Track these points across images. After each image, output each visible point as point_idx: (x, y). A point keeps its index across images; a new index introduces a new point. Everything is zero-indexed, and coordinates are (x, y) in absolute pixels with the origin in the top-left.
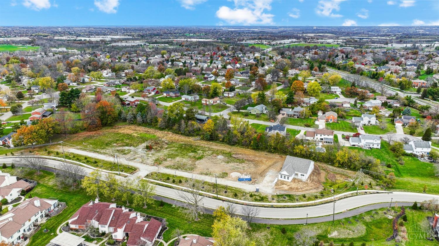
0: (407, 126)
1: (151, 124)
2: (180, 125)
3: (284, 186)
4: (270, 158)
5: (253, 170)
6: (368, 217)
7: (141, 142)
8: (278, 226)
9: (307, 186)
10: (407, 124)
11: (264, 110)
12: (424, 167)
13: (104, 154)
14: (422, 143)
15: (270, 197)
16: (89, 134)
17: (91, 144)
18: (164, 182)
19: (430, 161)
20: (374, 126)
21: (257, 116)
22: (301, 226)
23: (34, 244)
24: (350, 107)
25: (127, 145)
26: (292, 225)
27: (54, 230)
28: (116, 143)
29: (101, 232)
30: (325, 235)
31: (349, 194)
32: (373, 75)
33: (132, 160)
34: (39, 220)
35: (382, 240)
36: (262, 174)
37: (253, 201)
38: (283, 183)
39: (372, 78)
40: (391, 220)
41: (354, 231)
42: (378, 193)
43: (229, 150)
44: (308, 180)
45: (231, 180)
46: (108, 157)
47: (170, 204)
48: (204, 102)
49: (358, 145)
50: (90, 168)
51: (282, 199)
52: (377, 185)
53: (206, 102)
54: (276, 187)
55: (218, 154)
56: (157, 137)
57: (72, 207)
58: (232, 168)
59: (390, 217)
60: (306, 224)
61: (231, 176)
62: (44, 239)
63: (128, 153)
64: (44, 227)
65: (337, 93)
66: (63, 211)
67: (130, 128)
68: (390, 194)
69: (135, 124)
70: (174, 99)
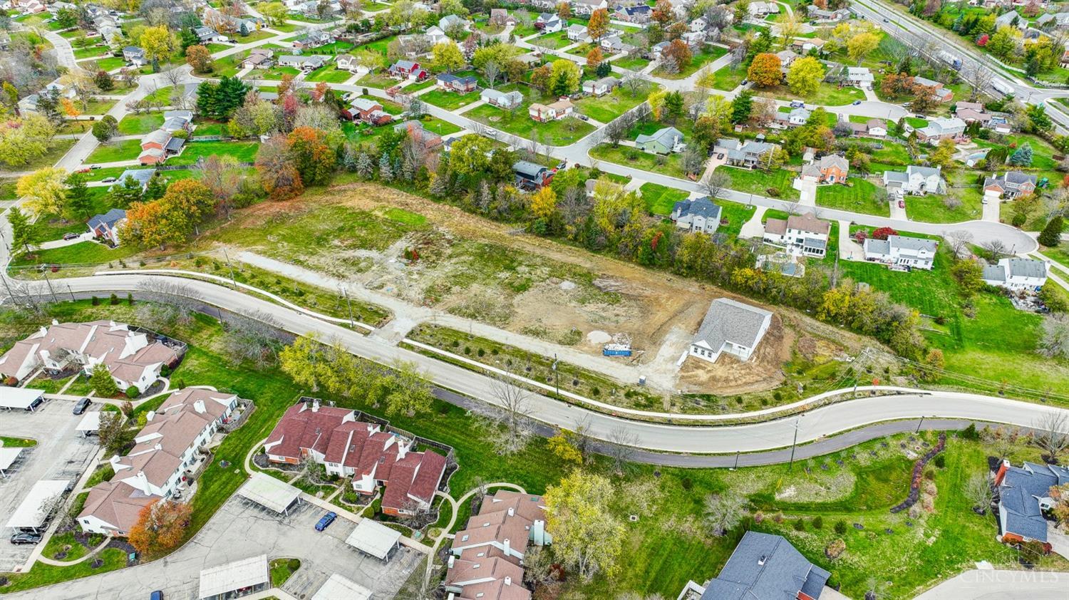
0: (1011, 199)
1: (413, 183)
2: (479, 194)
3: (700, 372)
4: (677, 291)
5: (636, 324)
6: (866, 455)
7: (394, 237)
8: (677, 472)
9: (749, 374)
10: (1013, 194)
11: (676, 144)
12: (1020, 326)
13: (317, 268)
14: (1028, 266)
15: (667, 398)
16: (277, 207)
17: (284, 238)
18: (447, 350)
19: (1037, 308)
20: (932, 196)
21: (659, 162)
22: (723, 474)
23: (207, 493)
24: (884, 137)
25: (364, 244)
26: (705, 469)
27: (239, 462)
28: (338, 237)
29: (329, 473)
30: (771, 494)
31: (836, 396)
32: (964, 25)
33: (377, 288)
34: (208, 439)
35: (882, 509)
36: (655, 338)
37: (630, 408)
38: (697, 364)
39: (961, 34)
40: (911, 462)
41: (829, 489)
42: (899, 393)
43: (588, 265)
44: (752, 359)
45: (587, 352)
46: (326, 279)
47: (461, 409)
48: (533, 113)
49: (883, 258)
50: (289, 308)
51: (690, 404)
52: (901, 374)
53: (539, 114)
54: (683, 374)
55: (562, 278)
56: (427, 222)
57: (265, 408)
58: (593, 317)
59: (912, 455)
60: (735, 468)
61: (590, 341)
62: (224, 483)
63: (368, 268)
64: (220, 456)
65: (862, 84)
66: (250, 418)
67: (366, 191)
68: (924, 396)
69: (376, 180)
70: (462, 98)
